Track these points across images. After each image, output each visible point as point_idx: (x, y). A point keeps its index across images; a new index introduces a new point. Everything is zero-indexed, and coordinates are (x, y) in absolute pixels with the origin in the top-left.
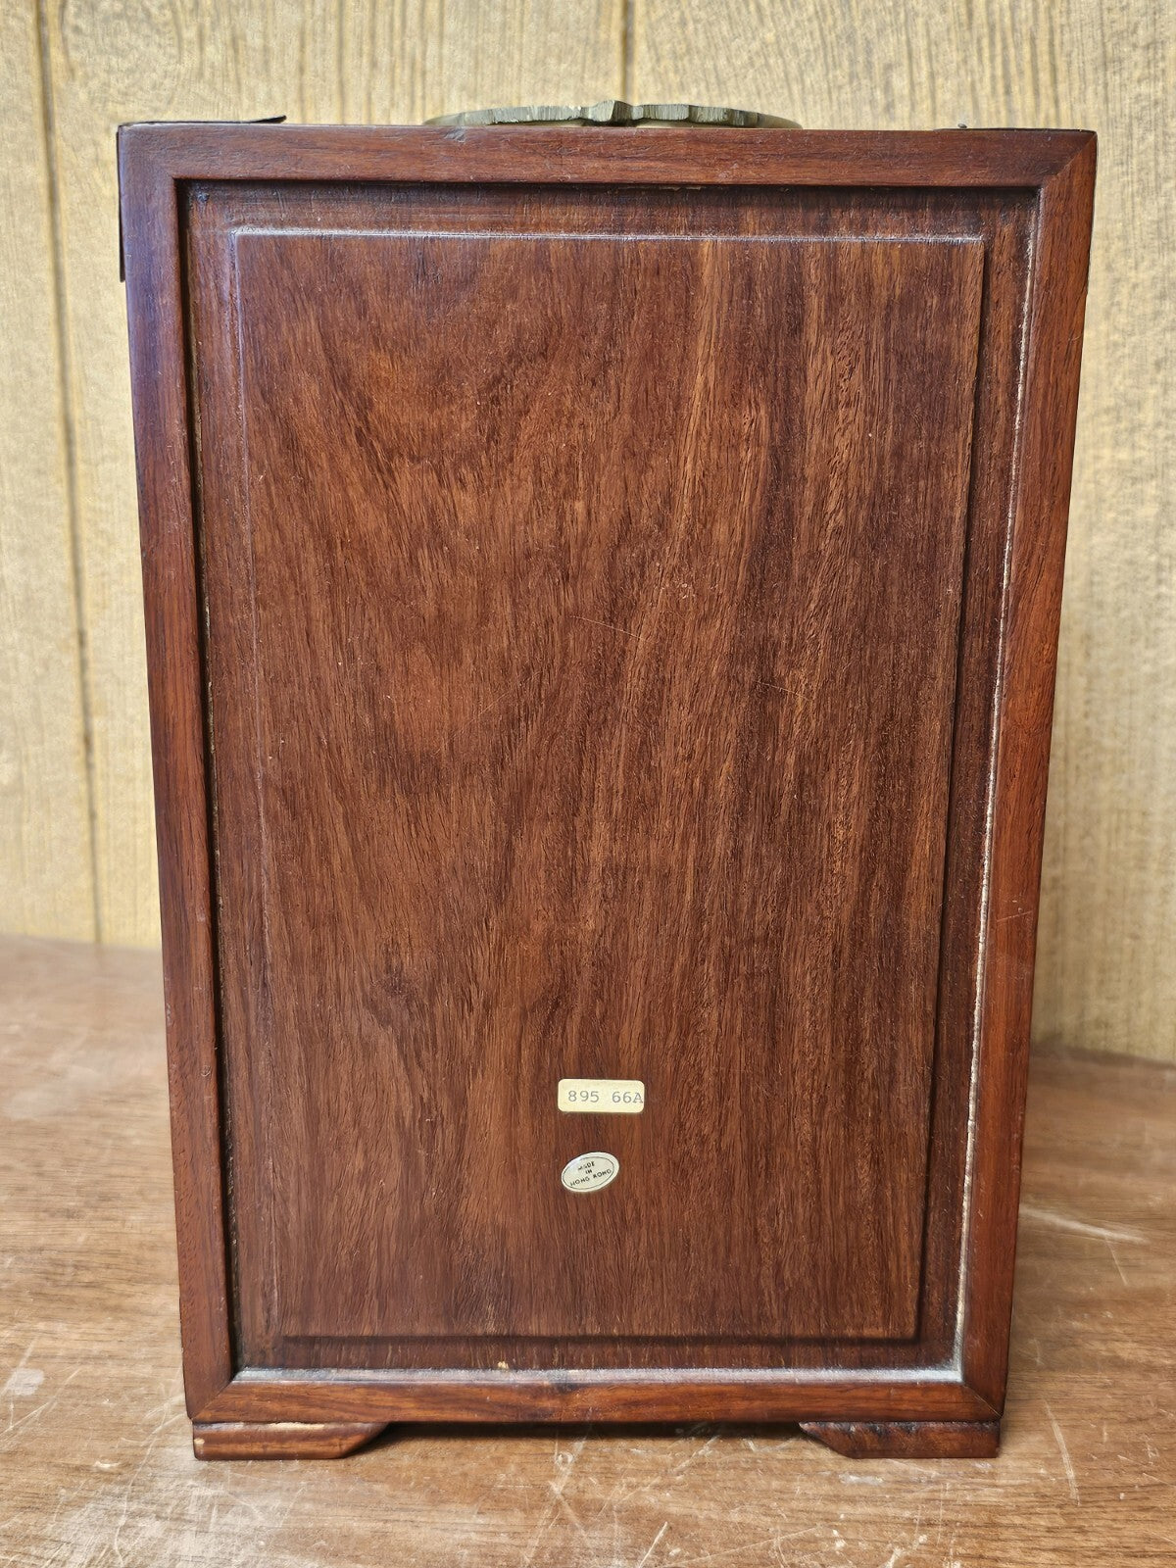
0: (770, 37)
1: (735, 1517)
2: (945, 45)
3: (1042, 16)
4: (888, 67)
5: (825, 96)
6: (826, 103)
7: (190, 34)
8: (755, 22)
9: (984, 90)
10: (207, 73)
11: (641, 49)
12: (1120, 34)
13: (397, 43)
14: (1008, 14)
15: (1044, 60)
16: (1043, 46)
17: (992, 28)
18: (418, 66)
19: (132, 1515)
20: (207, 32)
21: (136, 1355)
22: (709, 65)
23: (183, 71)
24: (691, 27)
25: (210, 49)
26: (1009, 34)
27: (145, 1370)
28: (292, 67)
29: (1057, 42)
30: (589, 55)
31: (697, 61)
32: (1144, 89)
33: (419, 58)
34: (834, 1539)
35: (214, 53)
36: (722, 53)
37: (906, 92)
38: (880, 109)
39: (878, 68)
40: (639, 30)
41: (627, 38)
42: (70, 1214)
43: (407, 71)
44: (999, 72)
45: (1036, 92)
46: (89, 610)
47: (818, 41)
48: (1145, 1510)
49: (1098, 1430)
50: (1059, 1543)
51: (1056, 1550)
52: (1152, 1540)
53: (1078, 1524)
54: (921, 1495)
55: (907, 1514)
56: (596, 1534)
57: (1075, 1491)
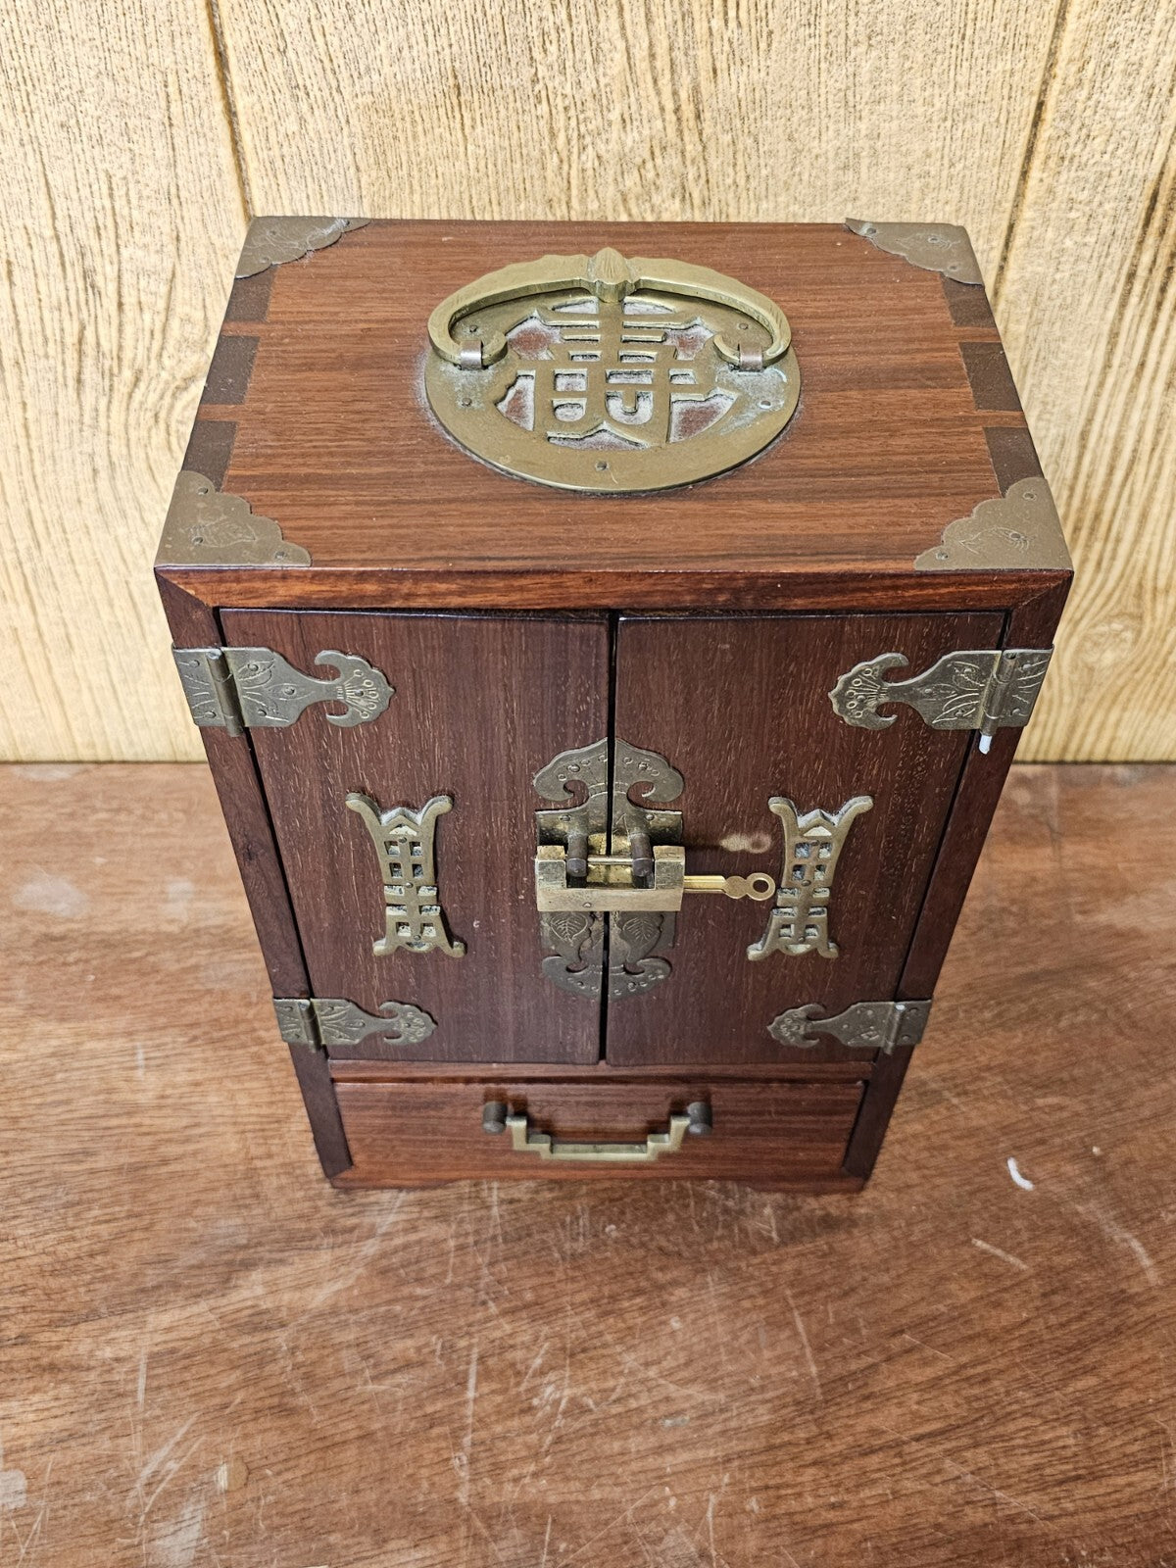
1: (596, 1494)
21: (90, 1428)
27: (105, 1445)
34: (667, 1499)
48: (867, 1398)
49: (826, 1311)
50: (815, 1455)
51: (814, 1463)
52: (875, 1432)
53: (825, 1428)
54: (718, 1428)
55: (711, 1453)
56: (504, 1544)
57: (819, 1391)
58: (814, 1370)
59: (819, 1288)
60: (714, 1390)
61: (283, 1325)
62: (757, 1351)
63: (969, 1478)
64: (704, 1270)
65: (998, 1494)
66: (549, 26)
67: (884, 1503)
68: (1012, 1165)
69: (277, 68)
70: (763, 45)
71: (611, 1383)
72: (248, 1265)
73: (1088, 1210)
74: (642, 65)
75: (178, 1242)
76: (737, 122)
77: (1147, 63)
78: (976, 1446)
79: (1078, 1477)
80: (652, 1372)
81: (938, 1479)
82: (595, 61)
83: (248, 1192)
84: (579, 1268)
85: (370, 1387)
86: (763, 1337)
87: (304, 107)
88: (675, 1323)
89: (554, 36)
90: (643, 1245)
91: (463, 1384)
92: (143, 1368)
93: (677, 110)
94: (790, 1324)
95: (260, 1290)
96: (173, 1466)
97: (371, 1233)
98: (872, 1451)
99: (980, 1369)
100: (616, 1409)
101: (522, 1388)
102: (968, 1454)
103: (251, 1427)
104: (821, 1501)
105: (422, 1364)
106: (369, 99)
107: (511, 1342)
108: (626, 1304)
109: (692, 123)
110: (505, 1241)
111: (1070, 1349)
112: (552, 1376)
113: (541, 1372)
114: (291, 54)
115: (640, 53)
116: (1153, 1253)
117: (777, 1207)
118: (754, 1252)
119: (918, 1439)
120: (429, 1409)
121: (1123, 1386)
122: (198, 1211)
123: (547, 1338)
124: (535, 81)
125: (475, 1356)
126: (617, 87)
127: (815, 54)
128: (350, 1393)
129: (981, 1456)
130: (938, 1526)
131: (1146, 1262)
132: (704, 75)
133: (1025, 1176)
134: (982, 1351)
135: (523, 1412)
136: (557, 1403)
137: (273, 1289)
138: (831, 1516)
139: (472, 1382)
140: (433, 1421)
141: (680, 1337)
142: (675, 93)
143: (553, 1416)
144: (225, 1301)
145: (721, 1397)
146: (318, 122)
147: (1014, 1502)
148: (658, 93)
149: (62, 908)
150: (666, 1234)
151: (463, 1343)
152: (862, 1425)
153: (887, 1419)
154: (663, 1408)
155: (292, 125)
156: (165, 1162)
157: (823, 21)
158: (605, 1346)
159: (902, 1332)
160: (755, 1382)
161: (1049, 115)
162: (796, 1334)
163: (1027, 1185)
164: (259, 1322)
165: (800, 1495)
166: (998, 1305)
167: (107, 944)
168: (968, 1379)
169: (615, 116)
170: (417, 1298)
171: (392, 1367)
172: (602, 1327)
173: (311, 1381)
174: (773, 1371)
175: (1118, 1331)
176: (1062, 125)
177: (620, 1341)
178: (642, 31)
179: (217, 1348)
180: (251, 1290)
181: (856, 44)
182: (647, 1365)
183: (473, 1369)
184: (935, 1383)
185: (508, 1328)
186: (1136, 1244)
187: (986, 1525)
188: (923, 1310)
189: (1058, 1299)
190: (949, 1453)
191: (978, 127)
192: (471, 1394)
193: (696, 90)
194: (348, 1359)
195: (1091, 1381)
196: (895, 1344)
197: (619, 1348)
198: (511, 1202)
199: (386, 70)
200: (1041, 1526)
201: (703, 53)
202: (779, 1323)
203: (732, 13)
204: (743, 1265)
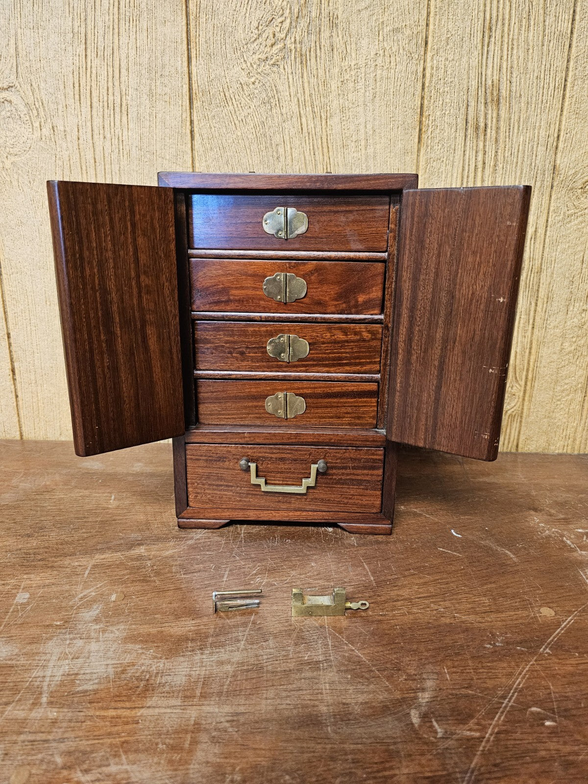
0: (239, 134)
2: (294, 139)
3: (324, 130)
4: (277, 145)
5: (258, 153)
7: (37, 124)
8: (234, 129)
9: (307, 154)
10: (44, 139)
11: (197, 136)
12: (347, 137)
13: (113, 130)
14: (313, 129)
15: (325, 144)
16: (324, 140)
17: (309, 134)
18: (120, 138)
19: (71, 639)
20: (43, 124)
21: (62, 583)
22: (220, 142)
23: (34, 137)
24: (213, 128)
25: (44, 130)
26: (314, 136)
27: (67, 587)
28: (75, 138)
29: (329, 139)
30: (180, 137)
31: (215, 140)
32: (355, 155)
33: (120, 135)
35: (46, 131)
36: (224, 139)
37: (283, 153)
39: (274, 145)
40: (196, 130)
41: (192, 132)
42: (29, 536)
43: (117, 140)
44: (312, 148)
45: (323, 155)
46: (10, 326)
47: (255, 136)
48: (395, 586)
49: (377, 564)
52: (399, 596)
53: (378, 593)
57: (374, 584)
58: (372, 578)
59: (374, 558)
60: (328, 582)
61: (150, 559)
62: (348, 572)
63: (442, 610)
64: (326, 552)
65: (456, 615)
67: (404, 615)
68: (452, 531)
71: (284, 579)
72: (139, 545)
73: (486, 543)
75: (114, 539)
78: (445, 601)
79: (491, 612)
80: (303, 576)
81: (428, 609)
83: (145, 528)
84: (274, 550)
85: (182, 576)
86: (350, 569)
88: (313, 564)
90: (301, 545)
91: (222, 577)
92: (89, 568)
94: (362, 566)
95: (143, 551)
96: (93, 594)
97: (192, 538)
98: (398, 600)
99: (444, 581)
100: (286, 585)
102: (441, 603)
103: (129, 585)
105: (205, 571)
107: (243, 567)
108: (293, 559)
110: (245, 542)
111: (484, 577)
112: (260, 576)
113: (256, 574)
116: (515, 554)
117: (356, 538)
118: (347, 548)
119: (419, 598)
121: (508, 587)
122: (124, 532)
123: (259, 566)
125: (228, 569)
128: (174, 577)
129: (446, 604)
130: (429, 623)
131: (512, 556)
133: (458, 534)
134: (445, 576)
135: (246, 585)
136: (261, 583)
137: (148, 550)
138: (381, 618)
139: (226, 576)
140: (207, 586)
141: (315, 568)
144: (127, 553)
145: (332, 584)
147: (464, 617)
149: (96, 467)
150: (311, 543)
151: (224, 566)
152: (392, 593)
153: (405, 593)
154: (306, 586)
156: (114, 520)
158: (283, 569)
159: (410, 570)
160: (347, 580)
162: (364, 569)
163: (459, 536)
164: (140, 558)
166: (450, 564)
167: (109, 474)
168: (439, 583)
170: (207, 555)
171: (193, 571)
172: (282, 564)
173: (158, 573)
174: (355, 578)
175: (503, 573)
177: (290, 568)
179: (122, 564)
182: (301, 574)
183: (227, 573)
184: (425, 583)
185: (243, 563)
186: (507, 552)
187: (451, 624)
188: (418, 565)
189: (476, 564)
190: (433, 602)
192: (225, 579)
194: (175, 569)
195: (493, 585)
196: (406, 573)
197: (289, 570)
200: (476, 625)
202: (357, 566)
204: (342, 551)
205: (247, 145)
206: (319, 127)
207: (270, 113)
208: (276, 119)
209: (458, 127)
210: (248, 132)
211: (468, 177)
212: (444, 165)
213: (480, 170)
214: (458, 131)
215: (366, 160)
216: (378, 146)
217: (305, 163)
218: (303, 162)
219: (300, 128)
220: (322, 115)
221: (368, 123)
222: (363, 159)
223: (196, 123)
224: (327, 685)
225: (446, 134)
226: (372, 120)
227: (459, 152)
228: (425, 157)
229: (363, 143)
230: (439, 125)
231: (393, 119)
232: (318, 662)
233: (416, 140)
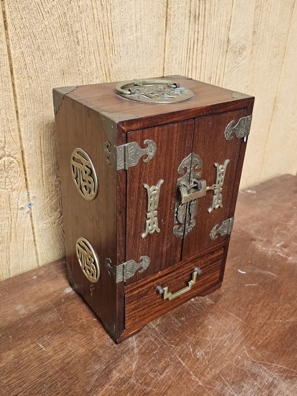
0: (47, 24)
1: (225, 365)
2: (89, 26)
3: (109, 20)
4: (77, 32)
5: (62, 39)
6: (63, 41)
8: (42, 19)
9: (99, 38)
11: (10, 27)
12: (124, 25)
14: (102, 19)
15: (110, 31)
16: (110, 27)
17: (99, 22)
22: (31, 31)
24: (24, 19)
26: (103, 24)
29: (113, 26)
32: (130, 37)
34: (238, 357)
36: (34, 27)
37: (82, 38)
38: (76, 43)
39: (74, 32)
40: (8, 21)
44: (101, 33)
45: (109, 39)
47: (59, 25)
48: (253, 319)
49: (233, 309)
50: (255, 333)
51: (256, 335)
52: (260, 323)
53: (252, 328)
54: (235, 339)
55: (238, 345)
56: (217, 386)
57: (245, 323)
58: (241, 320)
59: (228, 307)
60: (227, 334)
61: (130, 378)
62: (228, 323)
63: (281, 321)
64: (206, 316)
65: (287, 320)
66: (81, 58)
67: (273, 333)
68: (239, 271)
69: (25, 72)
70: (120, 59)
71: (209, 345)
73: (257, 271)
74: (99, 65)
75: (88, 377)
76: (116, 75)
77: (178, 58)
78: (277, 315)
79: (295, 311)
80: (214, 338)
81: (277, 324)
82: (90, 65)
83: (96, 357)
84: (183, 329)
85: (162, 377)
86: (227, 320)
87: (31, 81)
88: (210, 327)
89: (82, 61)
90: (191, 318)
91: (181, 363)
93: (106, 74)
94: (229, 315)
97: (133, 348)
98: (262, 327)
99: (266, 304)
100: (214, 349)
101: (193, 356)
102: (277, 317)
104: (263, 340)
105: (168, 365)
106: (45, 78)
107: (183, 350)
108: (198, 329)
109: (109, 76)
110: (164, 333)
111: (275, 293)
112: (196, 351)
113: (194, 351)
114: (28, 69)
115: (98, 63)
116: (272, 272)
117: (209, 298)
118: (212, 308)
119: (268, 320)
120: (178, 373)
121: (288, 293)
122: (87, 368)
123: (189, 345)
124: (79, 70)
125: (177, 356)
126: (94, 70)
127: (128, 60)
128: (158, 381)
129: (279, 317)
130: (284, 331)
131: (272, 274)
132: (110, 66)
133: (243, 271)
134: (263, 301)
135: (197, 361)
136: (202, 354)
138: (267, 341)
139: (182, 362)
140: (181, 374)
141: (213, 329)
142: (105, 71)
143: (203, 358)
144: (111, 382)
145: (230, 334)
146: (34, 85)
147: (291, 320)
148: (102, 71)
150: (194, 313)
151: (173, 356)
152: (257, 324)
153: (260, 320)
154: (222, 343)
155: (28, 86)
157: (129, 54)
158: (201, 339)
159: (248, 305)
160: (233, 328)
161: (165, 69)
162: (232, 316)
163: (244, 272)
165: (259, 341)
166: (258, 292)
167: (9, 328)
168: (265, 306)
169: (94, 77)
170: (155, 354)
171: (162, 370)
172: (197, 336)
173: (147, 384)
174: (235, 324)
175: (279, 286)
176: (168, 71)
177: (203, 336)
178: (98, 58)
180: (116, 375)
181: (135, 58)
182: (212, 337)
183: (180, 359)
184: (261, 310)
185: (180, 348)
186: (269, 272)
187: (290, 326)
188: (248, 300)
189: (266, 286)
190: (274, 319)
191: (155, 72)
192: (184, 364)
193: (109, 70)
194: (151, 375)
195: (282, 296)
196: (249, 308)
197: (204, 338)
198: (158, 325)
199: (49, 70)
201: (109, 62)
202: (227, 316)
203: (114, 53)
204: (212, 310)
205: (54, 33)
206: (106, 16)
207: (69, 5)
208: (75, 11)
209: (186, 16)
210: (54, 22)
211: (190, 48)
212: (179, 42)
213: (196, 44)
214: (186, 18)
215: (137, 41)
216: (143, 31)
217: (98, 45)
218: (96, 44)
219: (93, 18)
220: (108, 7)
221: (137, 13)
222: (135, 40)
223: (8, 14)
224: (287, 391)
225: (180, 21)
226: (139, 11)
227: (186, 33)
228: (169, 37)
229: (134, 28)
230: (176, 14)
231: (151, 10)
232: (272, 382)
233: (165, 25)
